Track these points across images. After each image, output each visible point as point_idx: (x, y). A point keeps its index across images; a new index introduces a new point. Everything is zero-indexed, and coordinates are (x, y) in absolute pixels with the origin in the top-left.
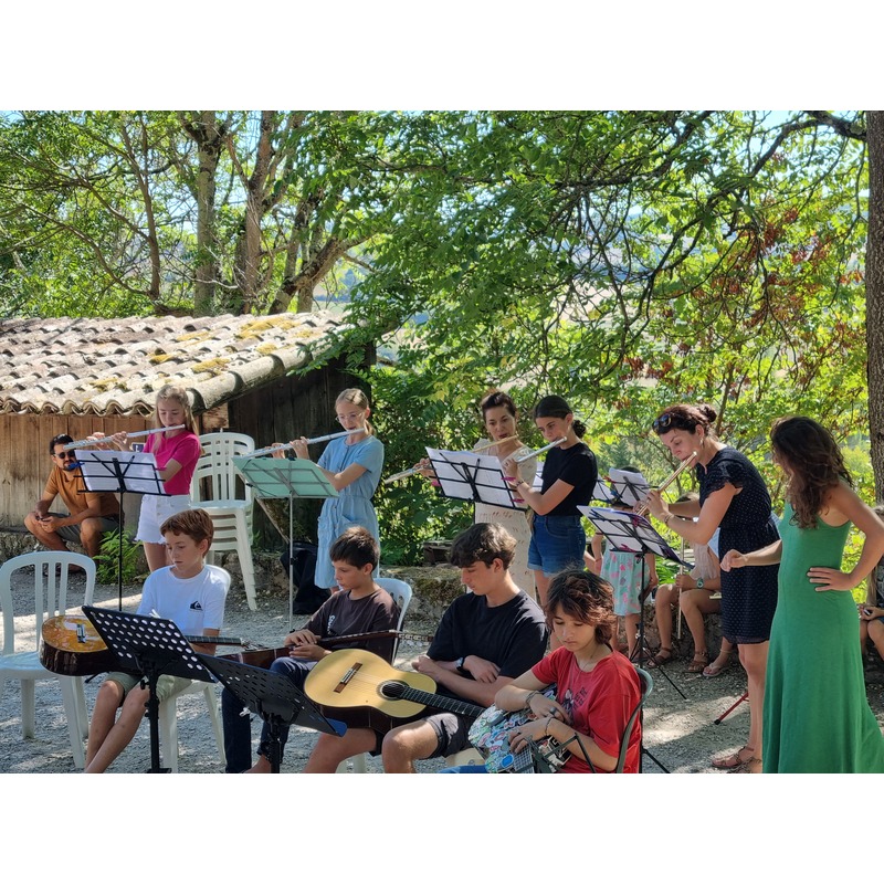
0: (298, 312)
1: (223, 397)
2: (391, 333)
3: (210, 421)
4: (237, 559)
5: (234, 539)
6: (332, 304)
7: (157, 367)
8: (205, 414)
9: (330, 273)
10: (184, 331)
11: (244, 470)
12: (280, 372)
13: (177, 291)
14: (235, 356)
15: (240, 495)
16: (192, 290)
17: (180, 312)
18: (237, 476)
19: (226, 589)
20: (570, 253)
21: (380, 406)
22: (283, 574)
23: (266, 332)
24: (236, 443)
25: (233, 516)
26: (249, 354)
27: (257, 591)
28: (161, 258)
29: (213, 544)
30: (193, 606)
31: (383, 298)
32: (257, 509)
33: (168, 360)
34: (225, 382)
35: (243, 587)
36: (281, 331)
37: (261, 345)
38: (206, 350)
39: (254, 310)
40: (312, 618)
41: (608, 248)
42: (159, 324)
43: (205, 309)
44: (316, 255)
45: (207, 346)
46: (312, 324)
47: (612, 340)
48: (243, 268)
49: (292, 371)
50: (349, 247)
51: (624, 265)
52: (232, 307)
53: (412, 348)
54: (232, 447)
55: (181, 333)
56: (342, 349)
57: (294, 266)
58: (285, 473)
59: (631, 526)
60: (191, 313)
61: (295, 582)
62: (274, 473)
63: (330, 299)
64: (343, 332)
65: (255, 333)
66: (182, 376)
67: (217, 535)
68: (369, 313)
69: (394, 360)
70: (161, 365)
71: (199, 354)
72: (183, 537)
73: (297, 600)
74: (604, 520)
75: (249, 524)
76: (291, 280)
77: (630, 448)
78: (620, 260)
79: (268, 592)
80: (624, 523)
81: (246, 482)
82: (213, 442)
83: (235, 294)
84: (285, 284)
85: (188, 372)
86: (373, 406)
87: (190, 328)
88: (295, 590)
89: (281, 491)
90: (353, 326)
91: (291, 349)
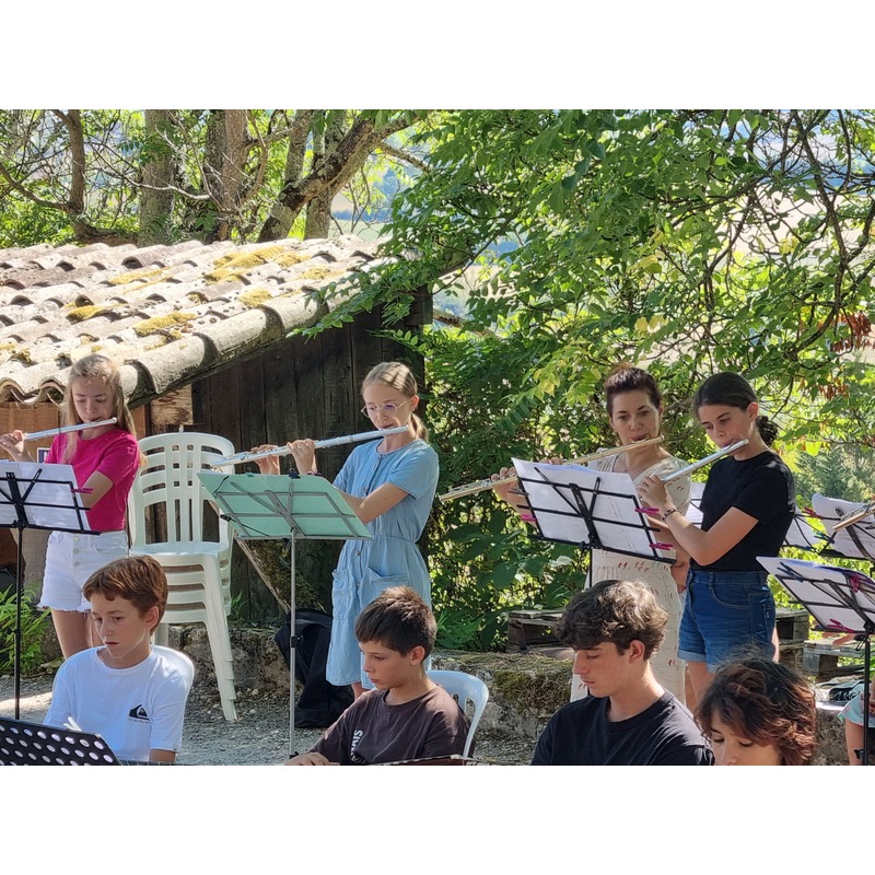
0: (306, 238)
1: (184, 375)
2: (458, 272)
3: (164, 414)
4: (205, 638)
5: (201, 605)
6: (361, 224)
7: (79, 325)
8: (156, 402)
9: (358, 175)
10: (123, 268)
11: (217, 494)
12: (276, 334)
13: (113, 203)
14: (204, 308)
15: (211, 533)
16: (137, 200)
17: (116, 237)
18: (206, 503)
19: (187, 685)
20: (751, 143)
21: (438, 390)
22: (280, 663)
23: (254, 270)
24: (205, 449)
25: (199, 568)
26: (227, 306)
27: (237, 689)
28: (88, 150)
29: (166, 613)
30: (133, 713)
31: (444, 214)
32: (238, 556)
33: (97, 315)
34: (188, 350)
35: (214, 683)
36: (278, 268)
37: (246, 291)
38: (157, 298)
39: (235, 234)
40: (326, 734)
41: (813, 135)
42: (82, 257)
43: (157, 231)
44: (336, 145)
45: (159, 293)
46: (328, 257)
47: (818, 286)
48: (219, 167)
49: (296, 331)
50: (389, 132)
51: (838, 162)
52: (201, 228)
53: (490, 295)
54: (197, 455)
55: (117, 271)
56: (378, 296)
57: (301, 163)
58: (284, 499)
59: (847, 590)
60: (134, 239)
61: (299, 675)
62: (266, 498)
63: (358, 216)
64: (378, 270)
65: (237, 271)
66: (119, 340)
67: (172, 598)
68: (422, 237)
69: (461, 315)
70: (85, 323)
71: (147, 305)
72: (120, 604)
73: (303, 704)
74: (802, 579)
75: (224, 581)
76: (295, 185)
77: (849, 462)
78: (833, 154)
79: (255, 692)
80: (835, 585)
81: (221, 513)
82: (169, 448)
83: (205, 207)
84: (286, 192)
85: (128, 334)
86: (426, 391)
87: (132, 263)
88: (298, 687)
89: (277, 528)
90: (394, 260)
91: (295, 297)
